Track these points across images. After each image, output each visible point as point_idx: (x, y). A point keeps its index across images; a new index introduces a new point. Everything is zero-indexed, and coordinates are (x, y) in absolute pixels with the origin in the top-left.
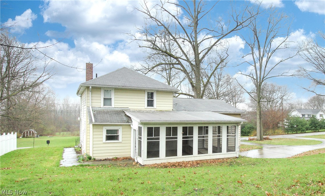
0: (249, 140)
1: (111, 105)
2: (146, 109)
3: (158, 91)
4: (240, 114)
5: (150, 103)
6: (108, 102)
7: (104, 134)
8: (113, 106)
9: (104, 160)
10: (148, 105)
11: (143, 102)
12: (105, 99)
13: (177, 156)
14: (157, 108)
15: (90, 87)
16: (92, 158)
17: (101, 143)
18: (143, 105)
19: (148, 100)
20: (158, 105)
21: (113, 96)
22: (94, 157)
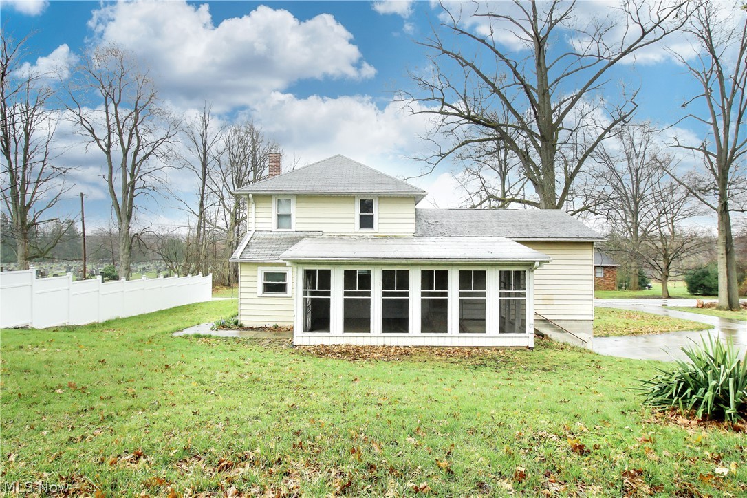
0: (697, 307)
1: (290, 227)
2: (359, 234)
3: (384, 197)
4: (592, 243)
5: (366, 222)
6: (284, 221)
7: (260, 281)
8: (293, 229)
9: (257, 329)
10: (362, 226)
11: (352, 221)
12: (278, 215)
13: (369, 332)
14: (381, 231)
15: (250, 196)
16: (239, 323)
17: (255, 296)
18: (352, 226)
19: (361, 216)
20: (381, 226)
21: (293, 209)
22: (242, 322)
